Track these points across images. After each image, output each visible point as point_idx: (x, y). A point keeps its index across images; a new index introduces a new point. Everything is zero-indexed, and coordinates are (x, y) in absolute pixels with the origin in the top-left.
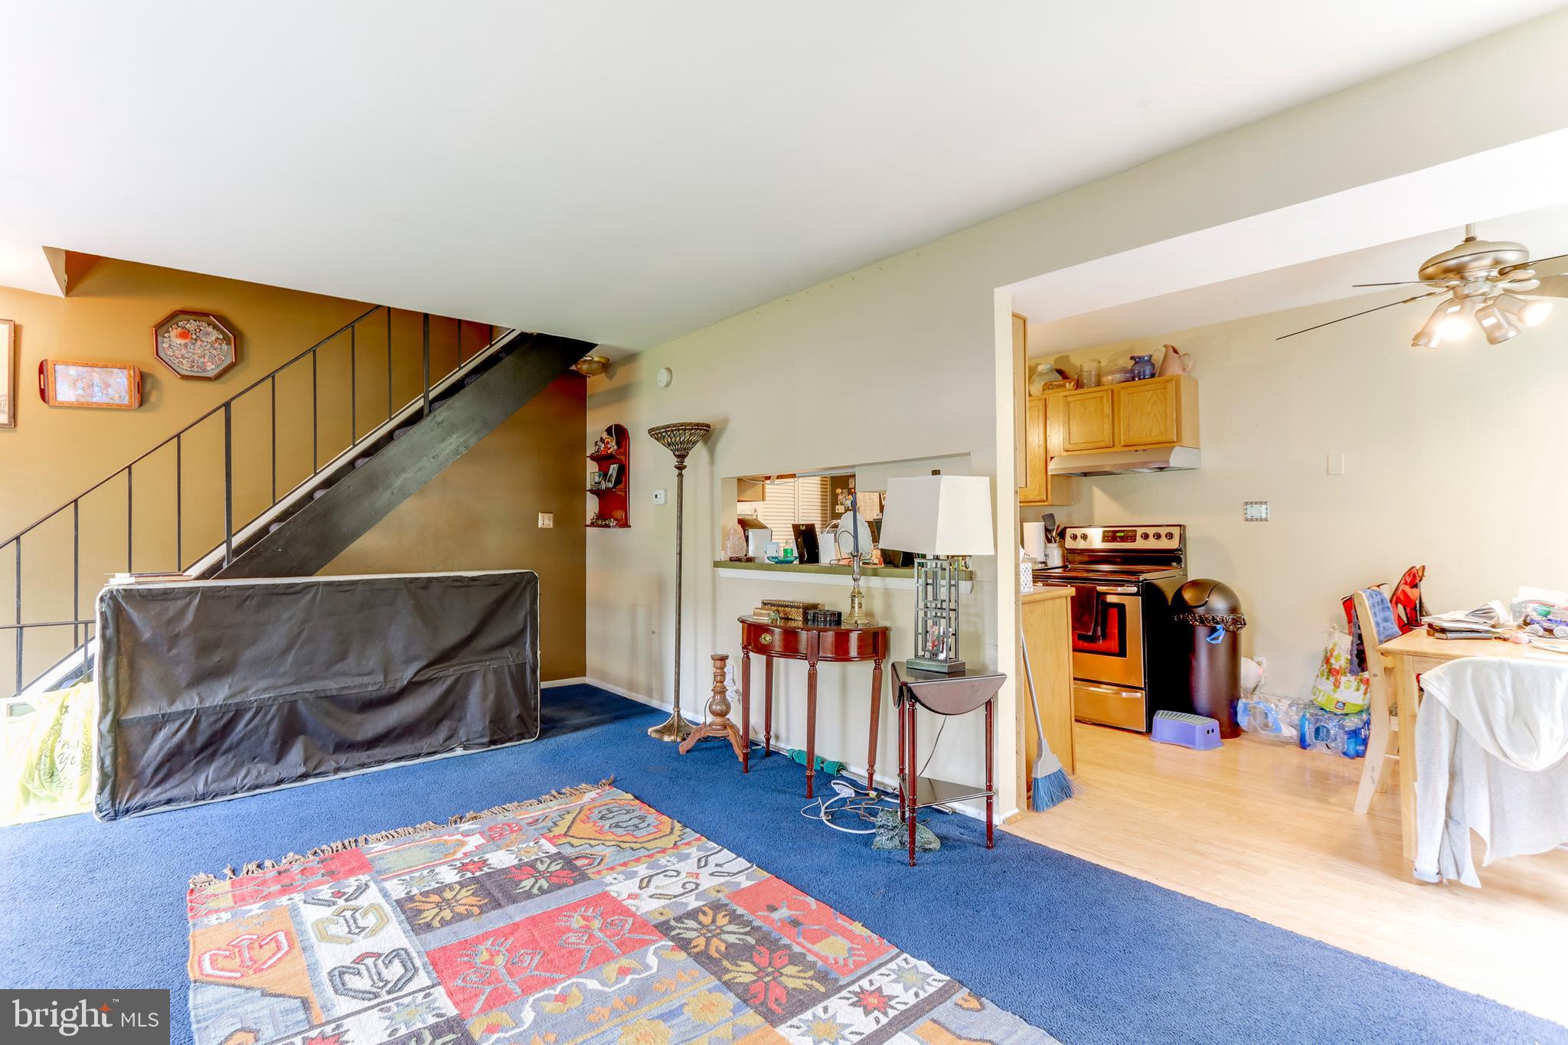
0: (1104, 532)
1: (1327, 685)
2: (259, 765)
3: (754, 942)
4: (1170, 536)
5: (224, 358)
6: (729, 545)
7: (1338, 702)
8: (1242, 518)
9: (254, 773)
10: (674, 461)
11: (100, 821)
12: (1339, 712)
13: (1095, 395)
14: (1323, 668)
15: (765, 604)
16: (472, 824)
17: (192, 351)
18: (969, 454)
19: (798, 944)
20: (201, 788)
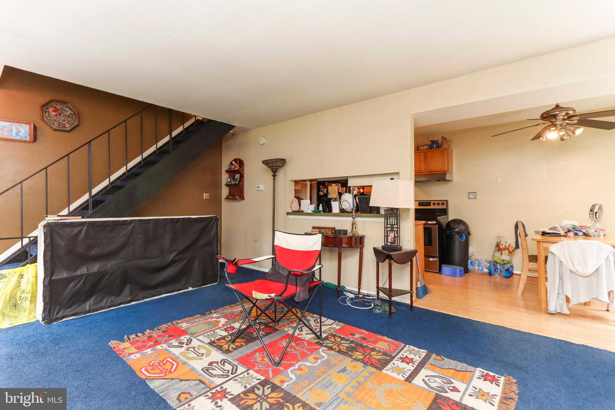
0: (419, 203)
1: (498, 254)
2: (111, 297)
3: (354, 346)
4: (443, 204)
5: (74, 122)
6: (293, 206)
7: (502, 260)
8: (467, 198)
9: (110, 300)
10: (272, 173)
11: (44, 324)
12: (502, 263)
13: (418, 153)
14: (496, 248)
15: (313, 228)
16: (217, 314)
17: (59, 118)
18: (399, 173)
19: (370, 345)
20: (87, 308)
